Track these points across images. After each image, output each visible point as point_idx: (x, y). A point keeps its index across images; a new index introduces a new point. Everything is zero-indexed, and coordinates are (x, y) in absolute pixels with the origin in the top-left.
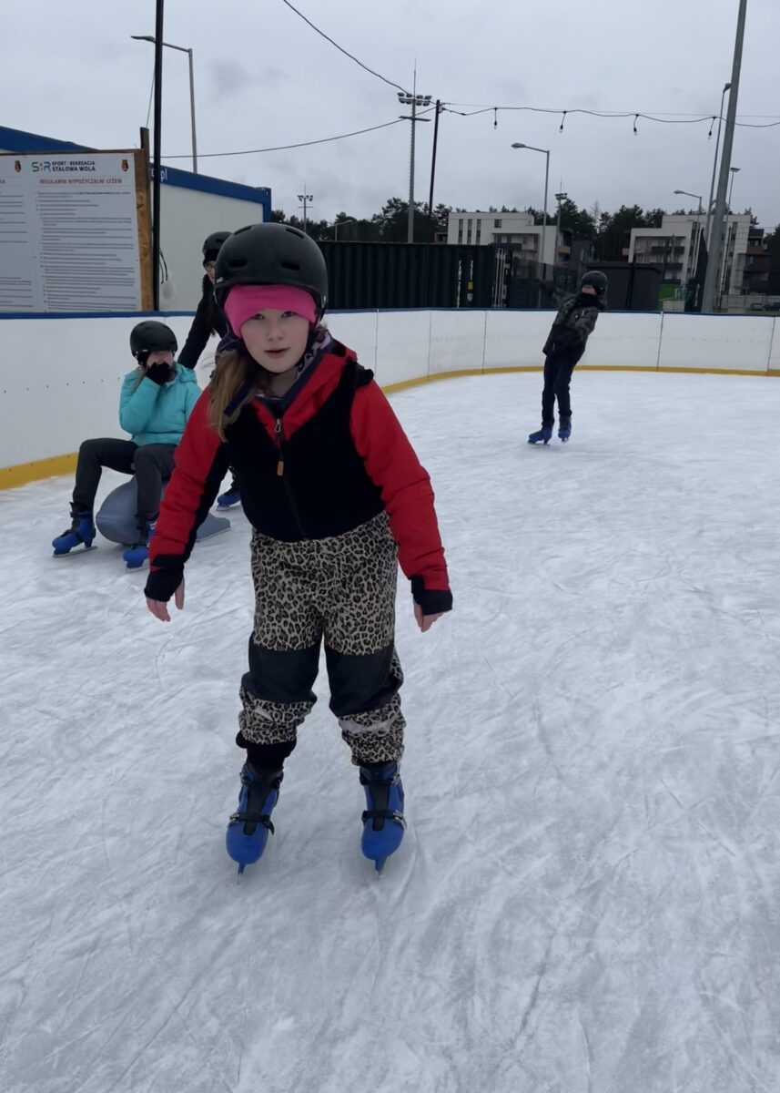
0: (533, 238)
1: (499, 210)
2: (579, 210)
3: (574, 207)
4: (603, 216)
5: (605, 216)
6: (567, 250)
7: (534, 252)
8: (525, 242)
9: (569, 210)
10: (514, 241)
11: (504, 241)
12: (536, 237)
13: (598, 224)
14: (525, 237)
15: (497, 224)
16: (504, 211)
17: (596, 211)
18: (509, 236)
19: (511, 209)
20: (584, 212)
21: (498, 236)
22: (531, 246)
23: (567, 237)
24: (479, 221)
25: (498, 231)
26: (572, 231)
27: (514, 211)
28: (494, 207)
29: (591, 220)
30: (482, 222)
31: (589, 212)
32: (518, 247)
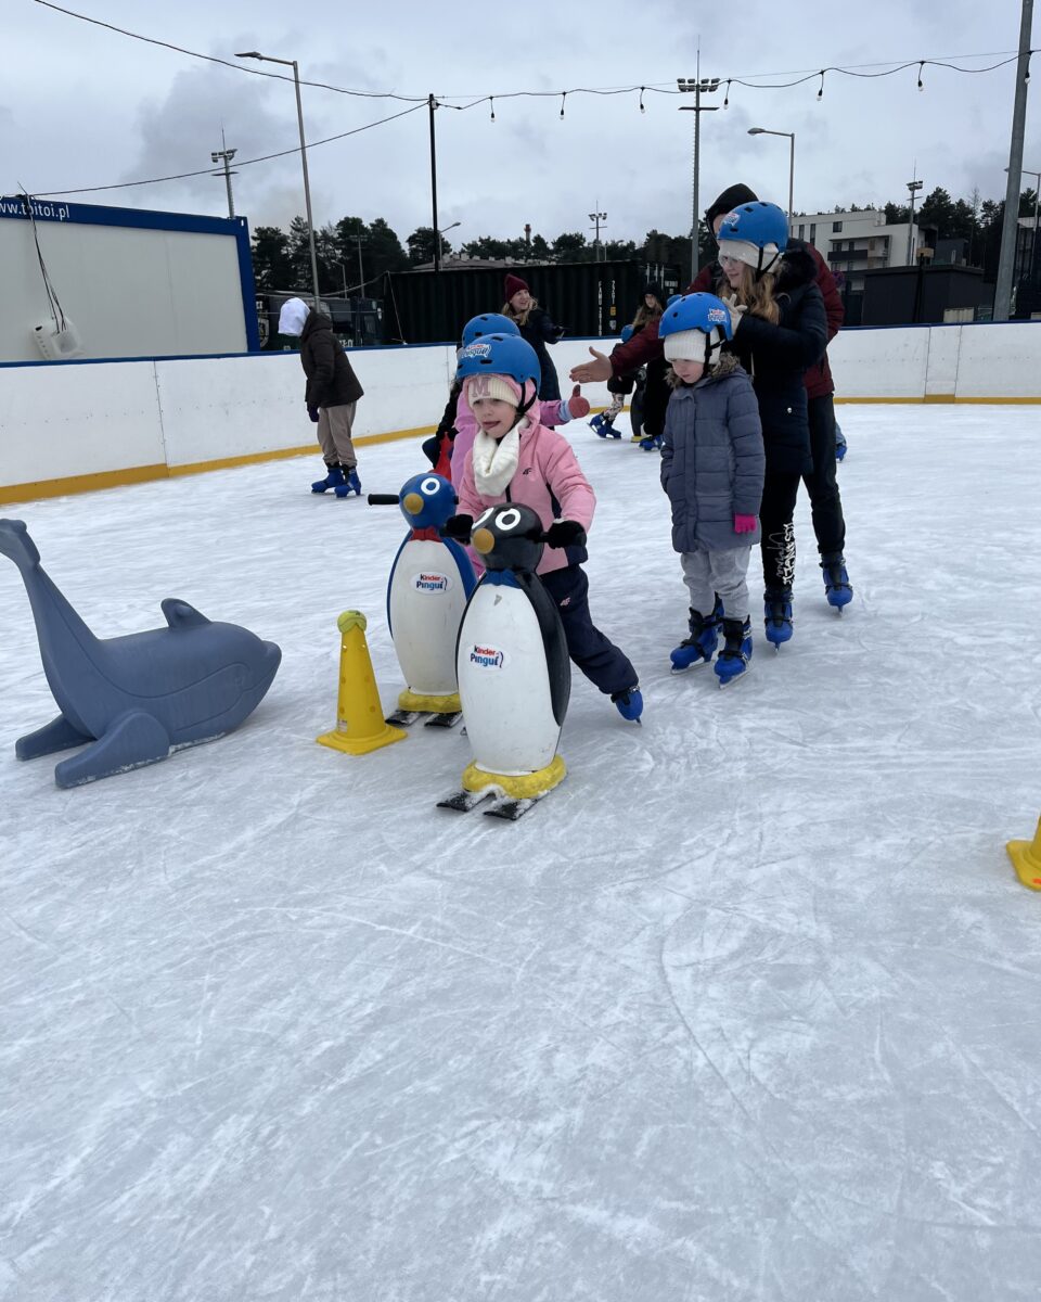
0: (883, 243)
1: (848, 210)
2: (953, 201)
3: (946, 197)
4: (985, 205)
5: (988, 206)
6: (929, 253)
7: (885, 258)
8: (872, 248)
9: (940, 201)
10: (856, 248)
11: (845, 248)
12: (886, 240)
13: (979, 216)
14: (872, 241)
15: (837, 227)
16: (854, 209)
17: (976, 200)
18: (852, 242)
19: (862, 208)
20: (961, 203)
21: (837, 243)
22: (879, 251)
23: (930, 238)
24: (813, 227)
25: (838, 236)
26: (936, 229)
27: (868, 209)
28: (841, 207)
29: (971, 211)
30: (817, 226)
31: (968, 202)
32: (863, 255)
